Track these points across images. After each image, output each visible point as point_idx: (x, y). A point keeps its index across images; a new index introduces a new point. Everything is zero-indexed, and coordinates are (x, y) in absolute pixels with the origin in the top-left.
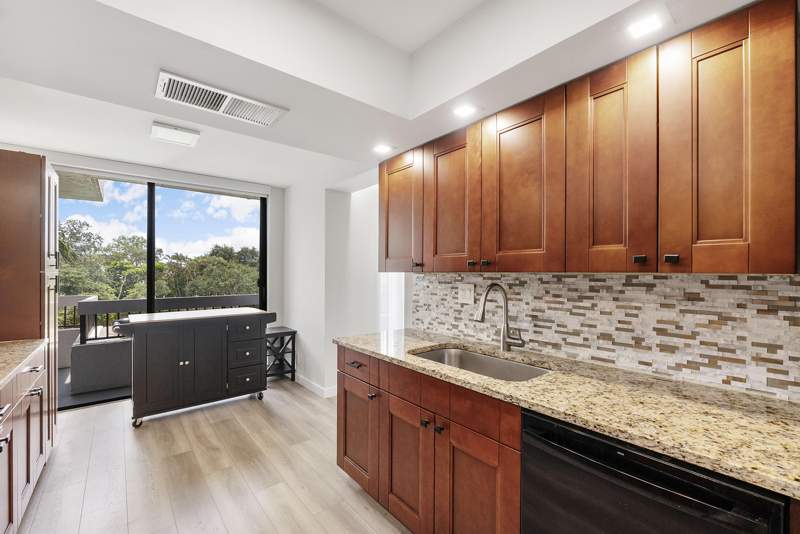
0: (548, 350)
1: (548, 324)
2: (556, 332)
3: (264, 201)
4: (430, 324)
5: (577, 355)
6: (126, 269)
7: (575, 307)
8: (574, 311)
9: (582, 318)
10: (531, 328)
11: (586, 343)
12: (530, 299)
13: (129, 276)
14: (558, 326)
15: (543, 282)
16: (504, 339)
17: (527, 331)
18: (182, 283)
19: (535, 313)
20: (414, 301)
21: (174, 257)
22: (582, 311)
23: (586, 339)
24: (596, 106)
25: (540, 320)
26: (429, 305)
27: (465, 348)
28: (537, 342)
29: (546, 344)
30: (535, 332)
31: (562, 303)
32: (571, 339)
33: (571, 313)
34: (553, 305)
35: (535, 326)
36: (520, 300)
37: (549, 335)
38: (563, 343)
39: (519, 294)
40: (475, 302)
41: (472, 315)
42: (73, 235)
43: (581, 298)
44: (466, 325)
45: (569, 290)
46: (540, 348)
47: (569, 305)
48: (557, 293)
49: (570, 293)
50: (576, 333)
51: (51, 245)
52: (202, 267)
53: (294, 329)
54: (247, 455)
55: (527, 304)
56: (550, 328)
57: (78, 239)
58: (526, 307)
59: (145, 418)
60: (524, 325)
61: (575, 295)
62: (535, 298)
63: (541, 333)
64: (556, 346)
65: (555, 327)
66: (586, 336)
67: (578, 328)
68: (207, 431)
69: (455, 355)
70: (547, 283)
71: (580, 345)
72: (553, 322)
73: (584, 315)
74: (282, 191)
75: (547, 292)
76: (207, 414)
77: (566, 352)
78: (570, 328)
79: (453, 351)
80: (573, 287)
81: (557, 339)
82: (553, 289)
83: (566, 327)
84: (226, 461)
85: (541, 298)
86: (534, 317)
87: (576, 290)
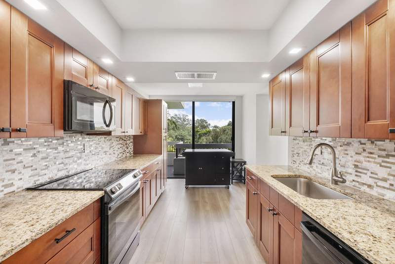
0: (364, 188)
1: (365, 171)
2: (370, 177)
3: (234, 103)
4: (299, 164)
5: (386, 195)
6: (198, 132)
7: (383, 162)
8: (383, 164)
9: (389, 169)
10: (354, 173)
11: (391, 187)
12: (353, 154)
13: (200, 135)
14: (372, 173)
15: (361, 144)
16: (332, 176)
17: (351, 174)
18: (217, 137)
19: (356, 163)
20: (292, 151)
21: (214, 127)
22: (388, 165)
23: (392, 185)
24: (370, 30)
25: (359, 168)
26: (299, 154)
27: (310, 179)
28: (358, 182)
29: (364, 184)
30: (356, 175)
31: (375, 158)
32: (380, 183)
33: (381, 166)
34: (368, 159)
35: (356, 171)
36: (347, 154)
37: (366, 178)
38: (375, 185)
39: (346, 150)
40: (321, 154)
41: (320, 161)
42: (184, 120)
43: (388, 156)
44: (317, 166)
45: (380, 150)
46: (360, 186)
47: (380, 160)
48: (372, 151)
49: (380, 152)
50: (385, 180)
51: (164, 124)
52: (224, 131)
53: (246, 160)
54: (216, 208)
55: (352, 157)
56: (366, 174)
57: (185, 121)
58: (351, 159)
59: (190, 186)
60: (350, 171)
61: (384, 153)
62: (356, 153)
63: (360, 176)
64: (370, 186)
65: (369, 174)
66: (392, 183)
67: (386, 176)
68: (206, 196)
69: (304, 182)
70: (365, 144)
71: (388, 189)
72: (368, 170)
73: (390, 168)
74: (241, 97)
75: (364, 150)
76: (208, 189)
77: (377, 192)
78: (381, 175)
79: (302, 180)
80: (382, 148)
81: (371, 182)
82: (368, 148)
83: (376, 174)
84: (208, 208)
85: (360, 154)
86: (356, 166)
87: (384, 150)
